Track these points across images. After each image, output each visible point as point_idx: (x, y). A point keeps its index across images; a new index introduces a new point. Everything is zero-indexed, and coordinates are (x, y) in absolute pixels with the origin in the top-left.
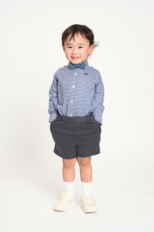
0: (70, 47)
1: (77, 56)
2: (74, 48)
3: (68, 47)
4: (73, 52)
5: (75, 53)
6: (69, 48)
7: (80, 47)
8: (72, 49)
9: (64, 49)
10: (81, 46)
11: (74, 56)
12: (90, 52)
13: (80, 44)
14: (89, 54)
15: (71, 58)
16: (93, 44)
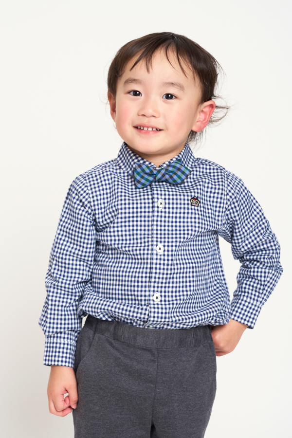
0: (136, 93)
1: (154, 122)
2: (148, 97)
3: (129, 93)
4: (143, 108)
5: (150, 111)
6: (131, 96)
7: (169, 96)
8: (141, 99)
9: (113, 109)
10: (172, 90)
11: (145, 121)
12: (199, 123)
13: (172, 84)
14: (194, 129)
15: (134, 130)
16: (210, 99)
